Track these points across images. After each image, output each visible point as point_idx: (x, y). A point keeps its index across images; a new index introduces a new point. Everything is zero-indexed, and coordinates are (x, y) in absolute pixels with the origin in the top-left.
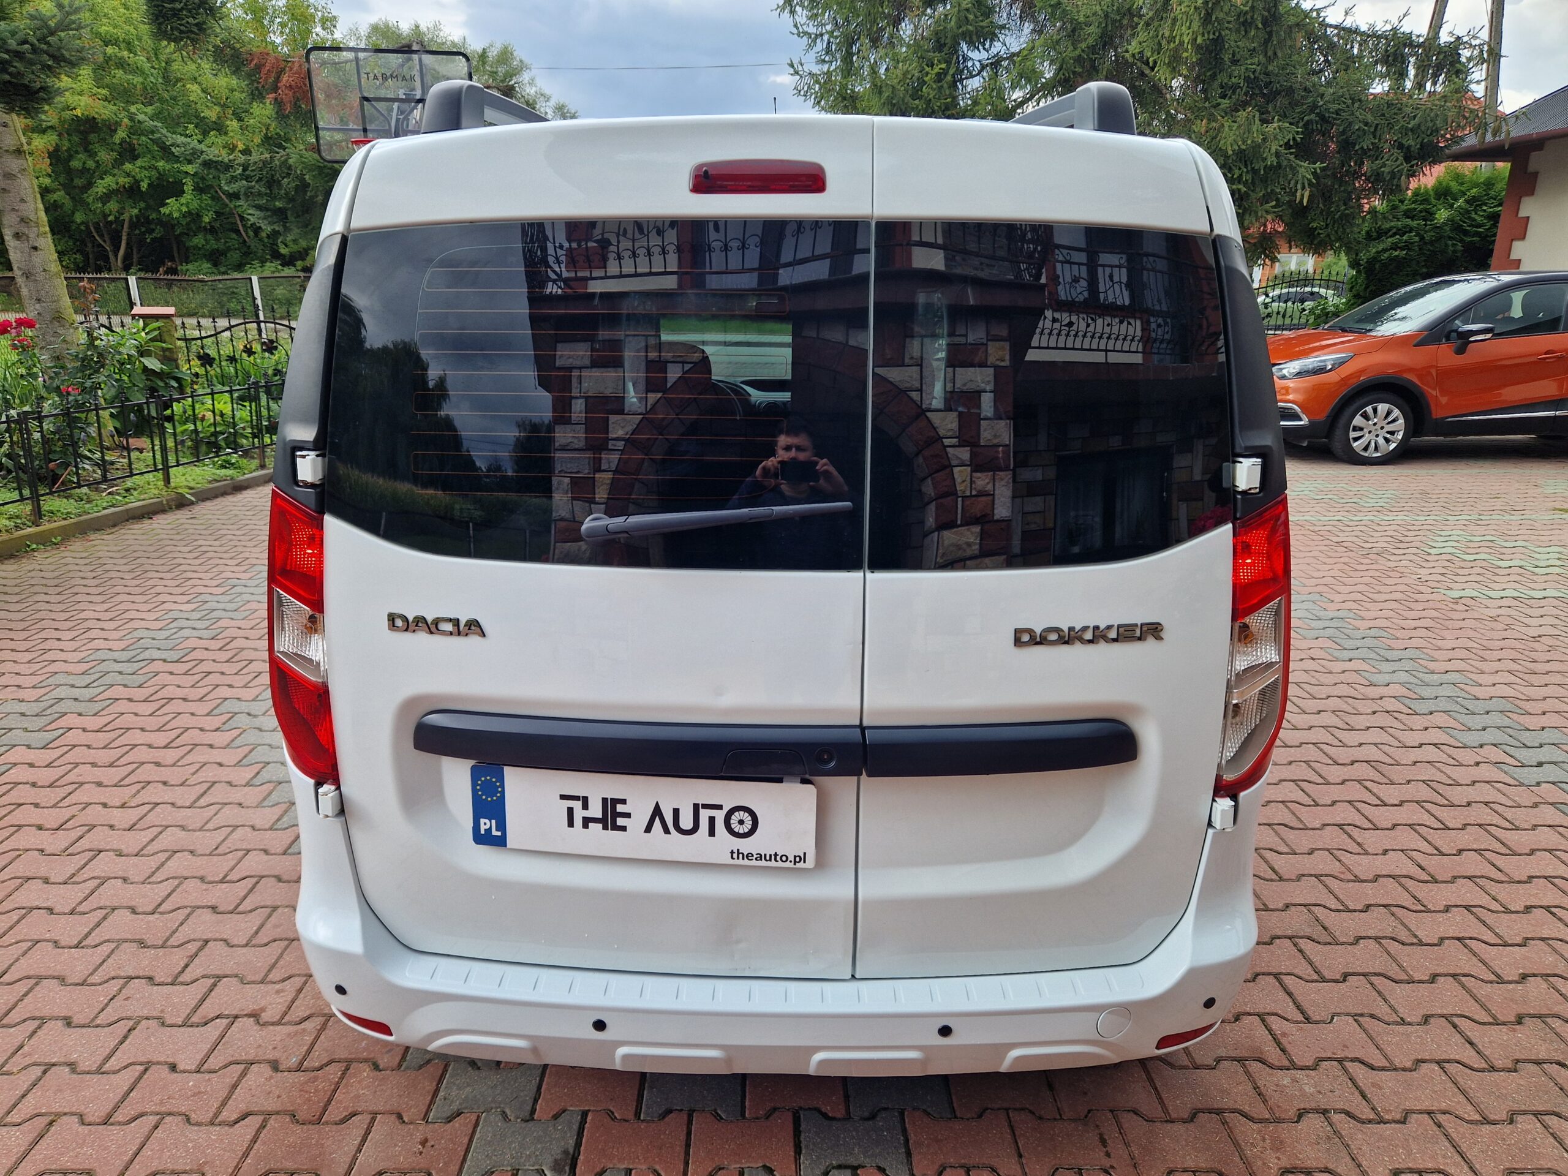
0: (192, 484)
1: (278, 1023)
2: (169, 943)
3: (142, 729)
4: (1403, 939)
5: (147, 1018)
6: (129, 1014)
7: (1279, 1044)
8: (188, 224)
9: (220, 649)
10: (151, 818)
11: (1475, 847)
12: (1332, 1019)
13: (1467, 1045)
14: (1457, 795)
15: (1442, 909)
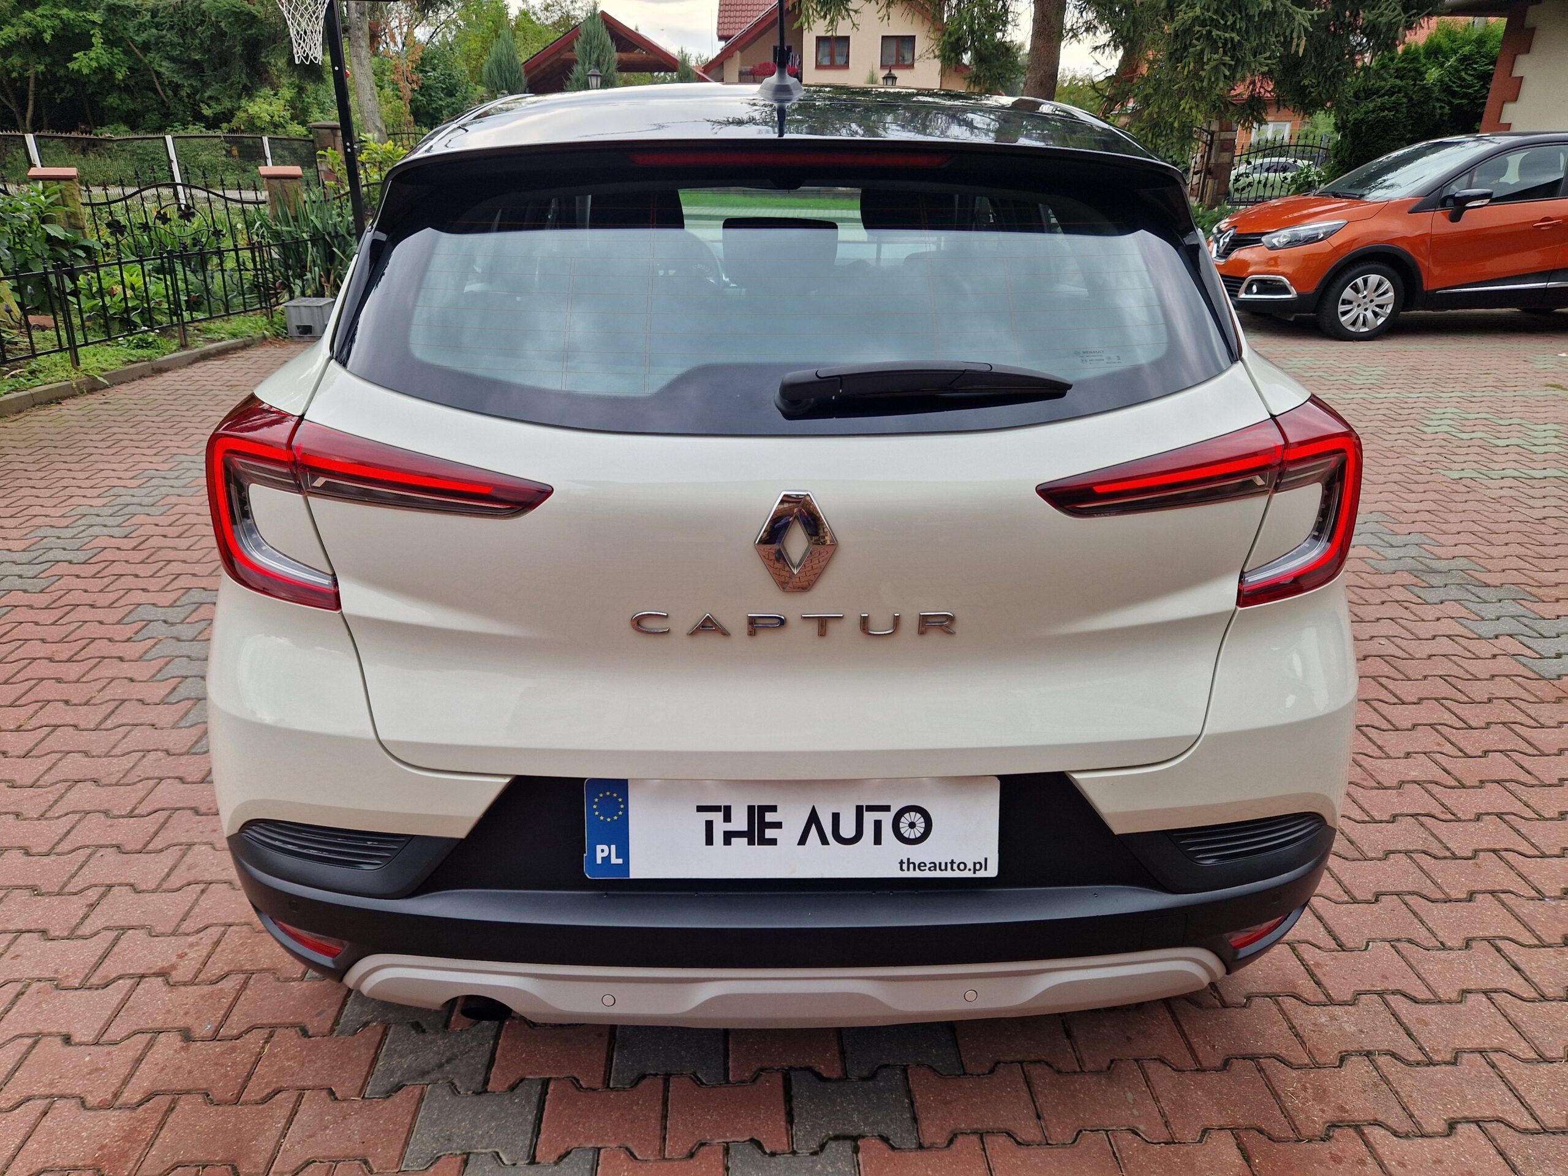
0: (104, 366)
1: (192, 983)
2: (66, 890)
3: (43, 641)
4: (1435, 852)
5: (39, 980)
6: (17, 975)
7: (1312, 975)
8: (100, 82)
9: (134, 549)
10: (50, 743)
11: (1501, 747)
12: (1368, 945)
13: (1514, 972)
14: (1478, 690)
15: (1472, 817)
